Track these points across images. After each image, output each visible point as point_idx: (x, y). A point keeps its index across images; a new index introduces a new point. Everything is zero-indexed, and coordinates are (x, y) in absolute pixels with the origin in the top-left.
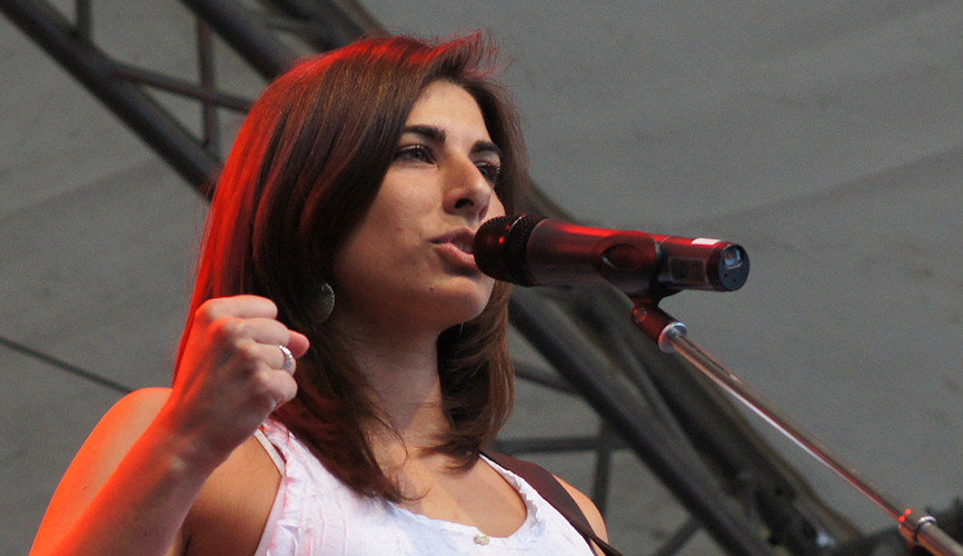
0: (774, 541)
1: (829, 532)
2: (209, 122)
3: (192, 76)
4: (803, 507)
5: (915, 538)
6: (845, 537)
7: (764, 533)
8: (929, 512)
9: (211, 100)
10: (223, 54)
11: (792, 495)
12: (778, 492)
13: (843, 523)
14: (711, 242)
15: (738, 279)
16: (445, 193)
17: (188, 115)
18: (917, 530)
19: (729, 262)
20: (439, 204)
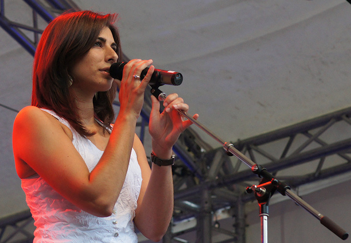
0: (189, 150)
1: (204, 148)
2: (36, 37)
3: (31, 25)
4: (196, 141)
5: (228, 150)
6: (208, 149)
7: (187, 148)
8: (231, 143)
9: (36, 32)
10: (40, 19)
11: (194, 138)
12: (190, 137)
13: (208, 145)
14: (173, 72)
15: (180, 82)
16: (105, 57)
17: (30, 35)
18: (228, 148)
19: (177, 78)
20: (103, 60)
